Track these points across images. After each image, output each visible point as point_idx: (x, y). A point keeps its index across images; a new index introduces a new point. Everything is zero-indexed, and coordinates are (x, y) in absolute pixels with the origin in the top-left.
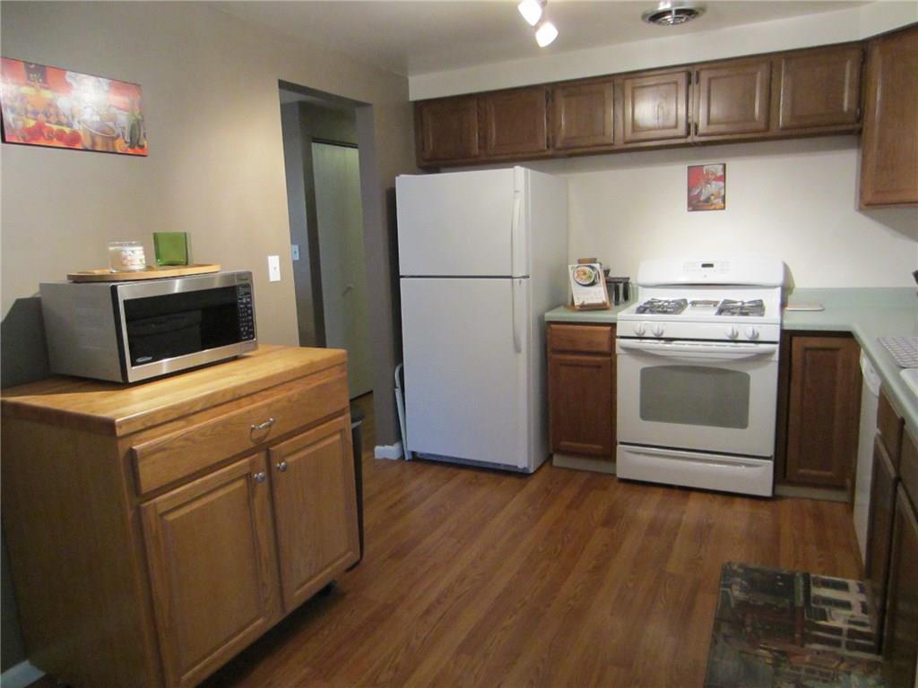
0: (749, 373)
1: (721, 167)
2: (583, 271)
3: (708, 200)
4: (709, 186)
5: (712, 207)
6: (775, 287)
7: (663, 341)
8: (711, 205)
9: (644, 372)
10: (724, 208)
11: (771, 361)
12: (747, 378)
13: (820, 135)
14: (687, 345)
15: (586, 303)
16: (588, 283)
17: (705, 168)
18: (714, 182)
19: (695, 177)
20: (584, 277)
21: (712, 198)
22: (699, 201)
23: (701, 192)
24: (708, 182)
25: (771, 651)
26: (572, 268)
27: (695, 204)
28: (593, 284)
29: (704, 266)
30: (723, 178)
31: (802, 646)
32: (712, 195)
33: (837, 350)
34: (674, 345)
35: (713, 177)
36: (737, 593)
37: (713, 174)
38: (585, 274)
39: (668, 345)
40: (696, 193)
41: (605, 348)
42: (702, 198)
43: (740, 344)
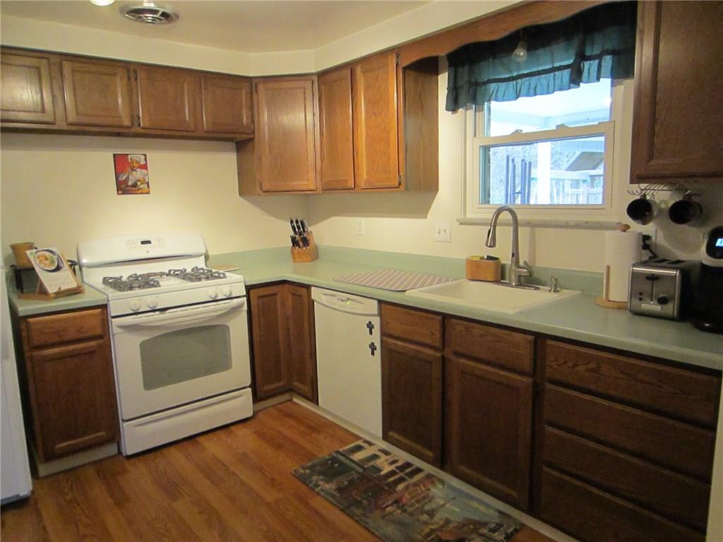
0: (228, 324)
1: (143, 157)
2: (43, 256)
3: (135, 185)
4: (134, 172)
5: (140, 191)
6: (200, 256)
7: (158, 313)
8: (138, 190)
9: (143, 346)
10: (148, 193)
11: (241, 311)
12: (227, 328)
13: (211, 139)
14: (179, 311)
15: (62, 289)
16: (53, 268)
17: (129, 157)
18: (138, 169)
19: (121, 163)
20: (47, 262)
21: (139, 183)
22: (128, 186)
23: (128, 177)
24: (133, 169)
25: (392, 505)
26: (31, 253)
27: (124, 188)
28: (58, 269)
29: (143, 243)
30: (145, 167)
31: (395, 491)
32: (139, 181)
33: (275, 294)
34: (168, 314)
35: (138, 165)
36: (328, 486)
37: (137, 162)
38: (47, 259)
39: (161, 315)
40: (124, 177)
41: (98, 331)
42: (130, 183)
43: (219, 302)
